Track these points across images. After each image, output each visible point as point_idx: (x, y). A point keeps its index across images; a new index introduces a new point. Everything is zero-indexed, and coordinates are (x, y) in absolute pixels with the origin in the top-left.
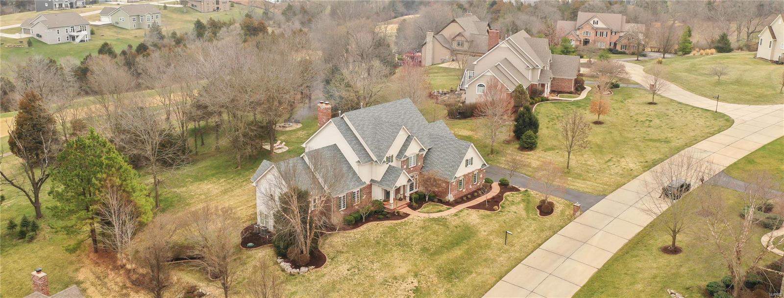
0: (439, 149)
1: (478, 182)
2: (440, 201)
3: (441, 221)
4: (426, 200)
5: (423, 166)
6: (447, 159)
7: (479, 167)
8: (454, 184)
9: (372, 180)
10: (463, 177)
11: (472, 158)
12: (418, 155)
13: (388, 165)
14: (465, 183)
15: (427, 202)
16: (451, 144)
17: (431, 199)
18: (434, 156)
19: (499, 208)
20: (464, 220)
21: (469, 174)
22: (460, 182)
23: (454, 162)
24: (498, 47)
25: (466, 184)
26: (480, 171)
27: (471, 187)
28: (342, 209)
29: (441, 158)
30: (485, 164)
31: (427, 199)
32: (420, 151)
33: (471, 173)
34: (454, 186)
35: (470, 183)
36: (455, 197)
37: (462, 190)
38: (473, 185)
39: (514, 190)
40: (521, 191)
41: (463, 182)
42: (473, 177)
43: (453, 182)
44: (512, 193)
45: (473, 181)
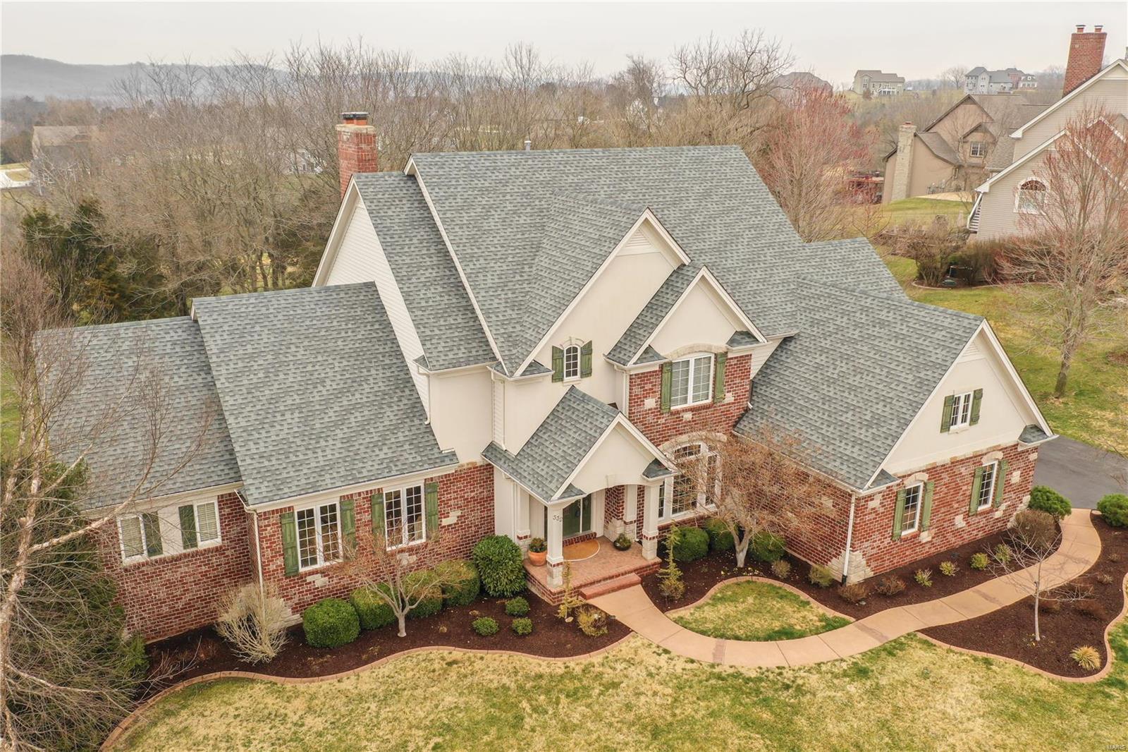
0: (826, 343)
1: (995, 506)
2: (801, 576)
3: (766, 702)
4: (735, 561)
5: (747, 410)
6: (852, 389)
7: (1010, 437)
8: (871, 504)
9: (492, 449)
10: (925, 477)
11: (978, 395)
12: (721, 358)
13: (561, 390)
14: (930, 505)
15: (740, 572)
16: (882, 324)
17: (759, 563)
18: (798, 369)
19: (1103, 664)
20: (897, 712)
21: (955, 462)
22: (911, 497)
23: (886, 401)
24: (1099, 81)
25: (935, 511)
26: (1012, 454)
27: (959, 522)
28: (321, 564)
29: (831, 382)
30: (1037, 428)
31: (741, 557)
32: (732, 342)
33: (967, 459)
34: (874, 515)
35: (956, 506)
36: (873, 564)
37: (916, 536)
38: (976, 514)
41: (928, 497)
42: (977, 481)
43: (870, 497)
45: (974, 496)
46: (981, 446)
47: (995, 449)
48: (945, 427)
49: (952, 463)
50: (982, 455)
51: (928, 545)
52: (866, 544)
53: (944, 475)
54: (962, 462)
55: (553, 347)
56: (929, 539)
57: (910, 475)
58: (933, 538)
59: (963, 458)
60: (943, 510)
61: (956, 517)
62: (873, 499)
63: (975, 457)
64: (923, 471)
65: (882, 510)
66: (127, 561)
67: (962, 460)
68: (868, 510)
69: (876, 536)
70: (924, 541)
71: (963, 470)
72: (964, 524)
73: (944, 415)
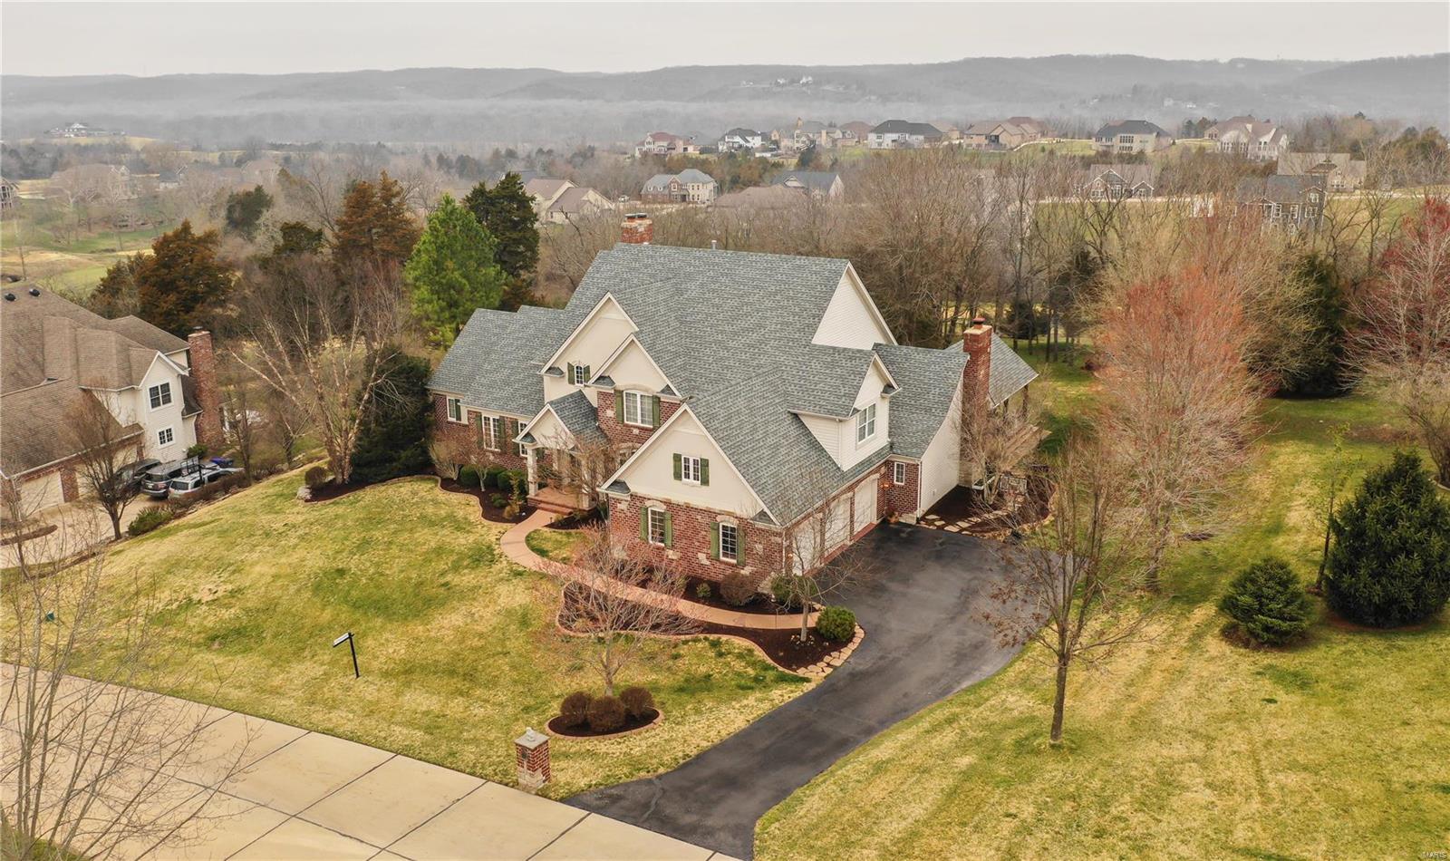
1: (740, 564)
7: (745, 511)
8: (620, 506)
12: (656, 400)
13: (575, 389)
14: (675, 533)
21: (692, 509)
25: (678, 539)
26: (748, 526)
27: (702, 557)
33: (701, 510)
34: (622, 515)
35: (697, 544)
36: (628, 552)
37: (663, 549)
38: (718, 560)
39: (782, 654)
40: (787, 671)
41: (668, 524)
42: (714, 533)
43: (619, 501)
44: (750, 651)
45: (714, 544)
46: (717, 507)
47: (729, 514)
48: (677, 476)
49: (687, 507)
50: (715, 513)
51: (675, 564)
53: (680, 513)
54: (698, 510)
55: (569, 363)
56: (674, 557)
57: (648, 499)
58: (679, 559)
59: (696, 507)
60: (684, 541)
61: (699, 553)
62: (620, 503)
63: (709, 512)
64: (661, 501)
65: (629, 514)
66: (450, 419)
67: (696, 509)
68: (618, 510)
70: (670, 557)
71: (699, 517)
72: (708, 563)
73: (675, 467)
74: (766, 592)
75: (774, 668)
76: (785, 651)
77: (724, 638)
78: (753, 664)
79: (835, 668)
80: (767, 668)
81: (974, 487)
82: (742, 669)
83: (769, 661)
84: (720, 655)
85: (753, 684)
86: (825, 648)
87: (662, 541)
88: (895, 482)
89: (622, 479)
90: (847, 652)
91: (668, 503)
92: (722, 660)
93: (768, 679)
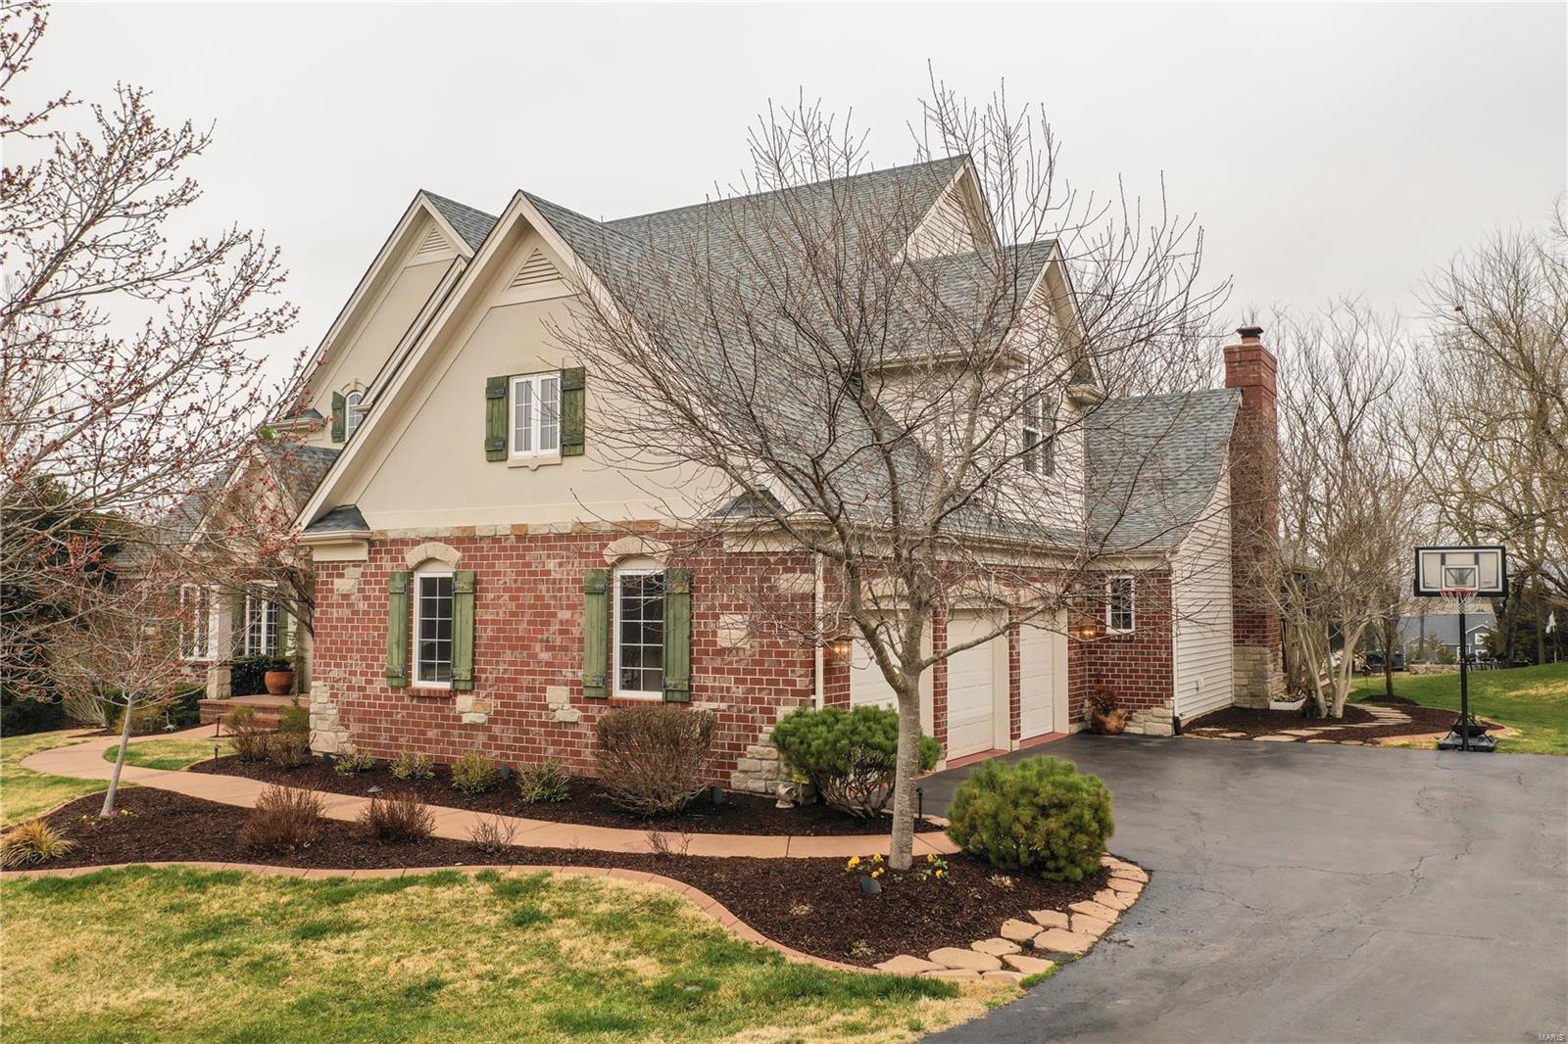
1: (670, 698)
10: (453, 556)
14: (468, 630)
22: (437, 602)
25: (489, 652)
26: (704, 558)
27: (560, 703)
33: (560, 537)
34: (346, 612)
35: (545, 656)
36: (355, 728)
37: (448, 697)
38: (605, 700)
39: (802, 910)
40: (829, 966)
41: (463, 608)
42: (594, 604)
43: (337, 569)
44: (661, 910)
45: (593, 646)
46: (606, 512)
47: (640, 530)
48: (496, 448)
49: (520, 538)
50: (603, 538)
51: (481, 738)
52: (335, 673)
53: (500, 565)
54: (550, 541)
55: (334, 393)
56: (479, 718)
57: (416, 543)
58: (492, 721)
59: (544, 531)
60: (508, 656)
61: (548, 687)
62: (341, 576)
63: (587, 538)
64: (447, 541)
65: (362, 606)
67: (545, 538)
68: (335, 598)
69: (355, 661)
70: (466, 719)
71: (551, 565)
72: (574, 715)
73: (490, 420)
74: (758, 786)
75: (760, 957)
76: (818, 902)
77: (561, 874)
78: (665, 949)
79: (1065, 960)
80: (722, 955)
81: (1274, 706)
82: (608, 962)
83: (742, 933)
84: (524, 920)
85: (646, 1011)
86: (999, 893)
87: (446, 672)
88: (1110, 631)
89: (350, 501)
90: (1096, 915)
91: (465, 540)
92: (529, 935)
93: (726, 991)
